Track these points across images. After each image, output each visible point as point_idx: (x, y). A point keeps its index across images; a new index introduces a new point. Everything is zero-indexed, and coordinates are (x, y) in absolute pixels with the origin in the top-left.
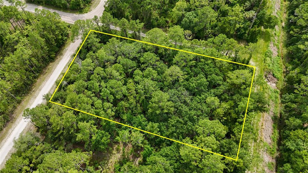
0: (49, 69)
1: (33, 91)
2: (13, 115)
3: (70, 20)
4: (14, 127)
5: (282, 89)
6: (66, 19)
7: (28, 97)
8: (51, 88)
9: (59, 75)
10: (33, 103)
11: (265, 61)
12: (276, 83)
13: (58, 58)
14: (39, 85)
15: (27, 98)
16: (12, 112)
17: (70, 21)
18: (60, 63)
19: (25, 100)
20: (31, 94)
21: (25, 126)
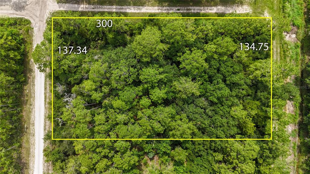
0: (27, 95)
1: (27, 128)
2: (23, 161)
3: (12, 12)
4: (31, 172)
5: (303, 39)
6: (5, 12)
7: (25, 136)
8: (45, 119)
9: (44, 99)
10: (34, 142)
11: (283, 10)
12: (296, 33)
13: (30, 76)
14: (29, 119)
15: (25, 139)
16: (19, 158)
17: (13, 14)
18: (36, 83)
19: (24, 141)
20: (26, 132)
21: (42, 169)
